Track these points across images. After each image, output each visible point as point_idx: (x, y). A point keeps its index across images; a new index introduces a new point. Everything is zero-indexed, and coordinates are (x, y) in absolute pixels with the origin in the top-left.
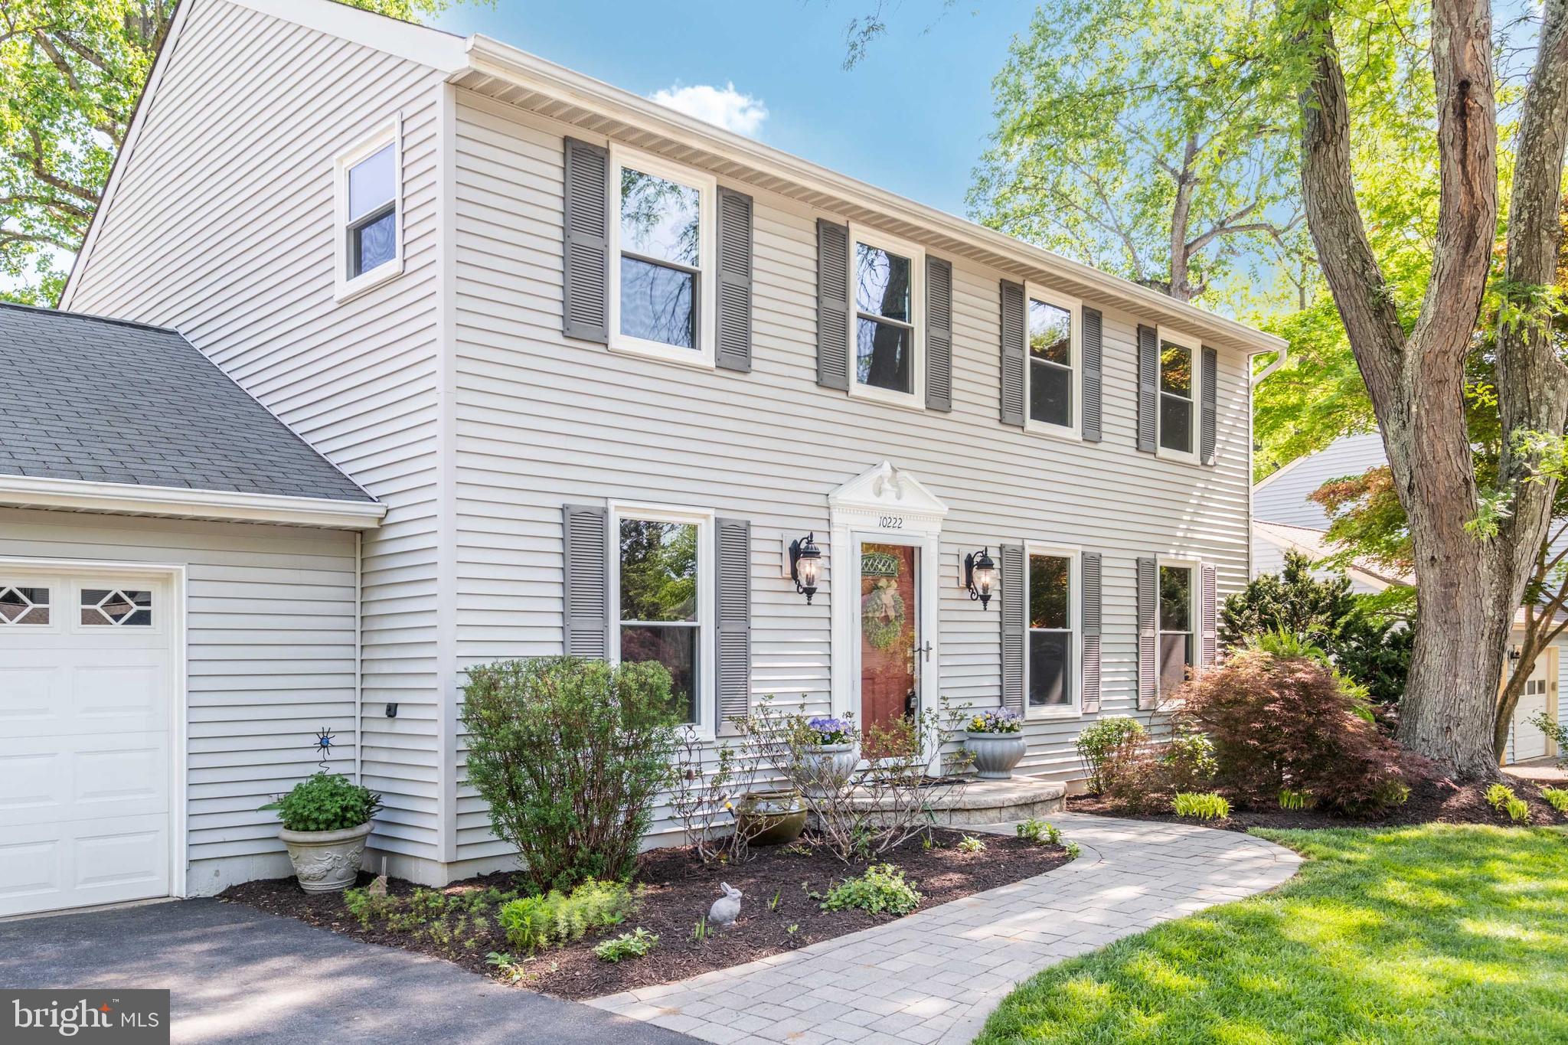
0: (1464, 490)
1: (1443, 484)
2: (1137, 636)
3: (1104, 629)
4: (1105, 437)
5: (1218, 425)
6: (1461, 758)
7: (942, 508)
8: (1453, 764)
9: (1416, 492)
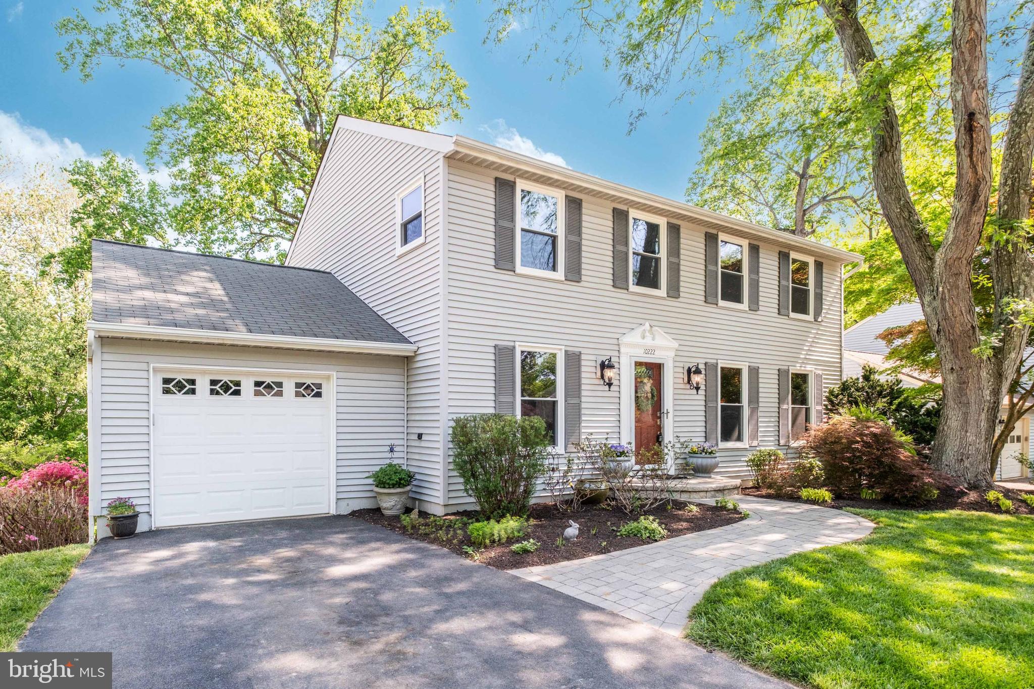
0: (971, 332)
1: (958, 329)
2: (779, 408)
3: (761, 404)
4: (761, 308)
5: (823, 301)
6: (969, 476)
7: (675, 344)
8: (965, 479)
9: (942, 334)
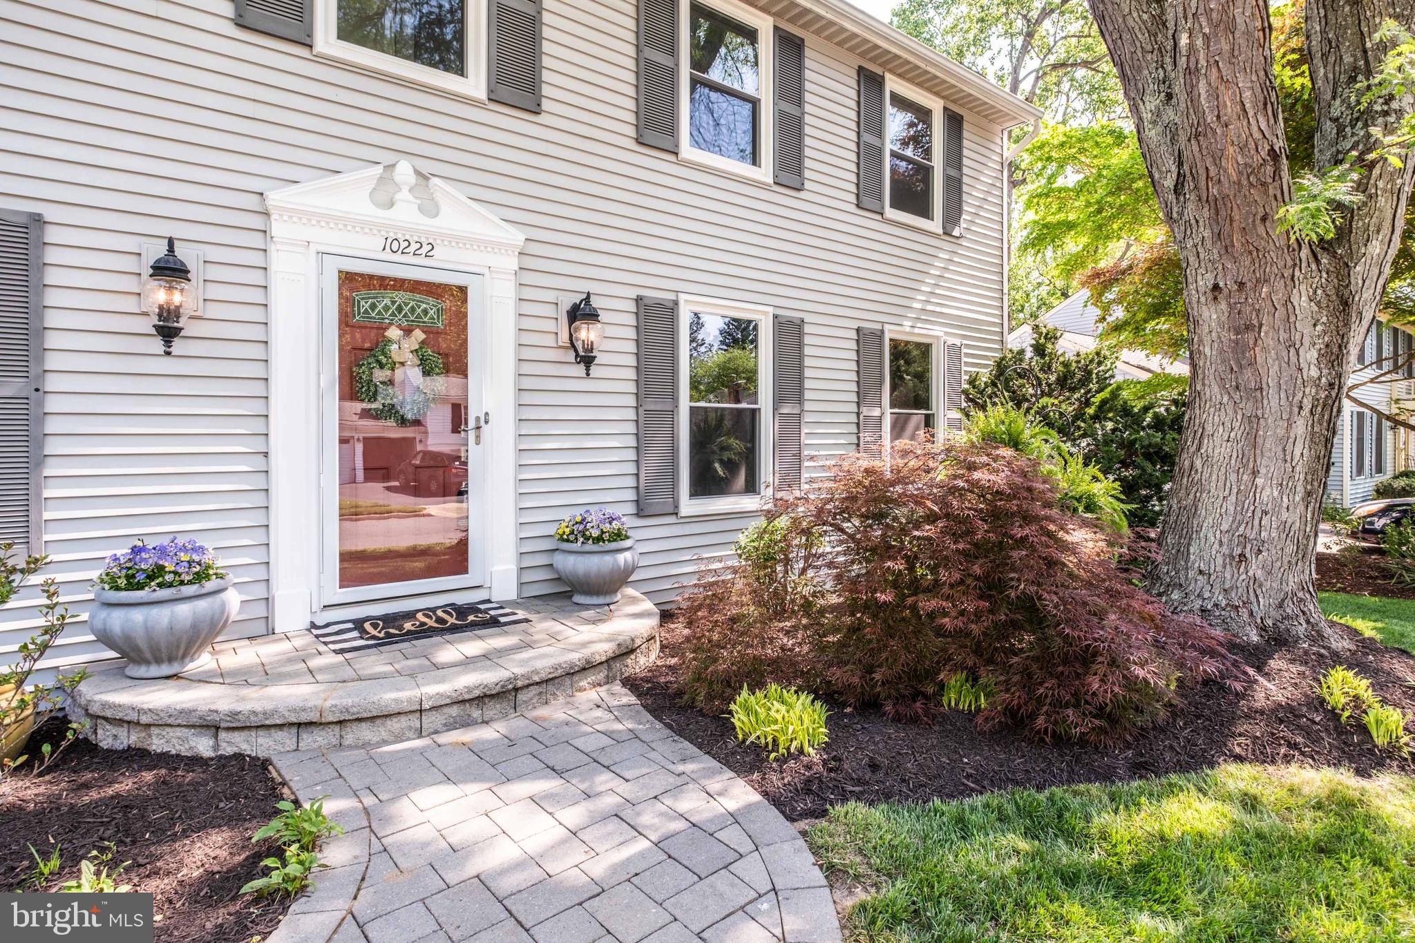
0: (1269, 169)
2: (858, 414)
3: (808, 406)
4: (808, 185)
5: (965, 197)
6: (1264, 606)
7: (517, 237)
8: (1251, 614)
